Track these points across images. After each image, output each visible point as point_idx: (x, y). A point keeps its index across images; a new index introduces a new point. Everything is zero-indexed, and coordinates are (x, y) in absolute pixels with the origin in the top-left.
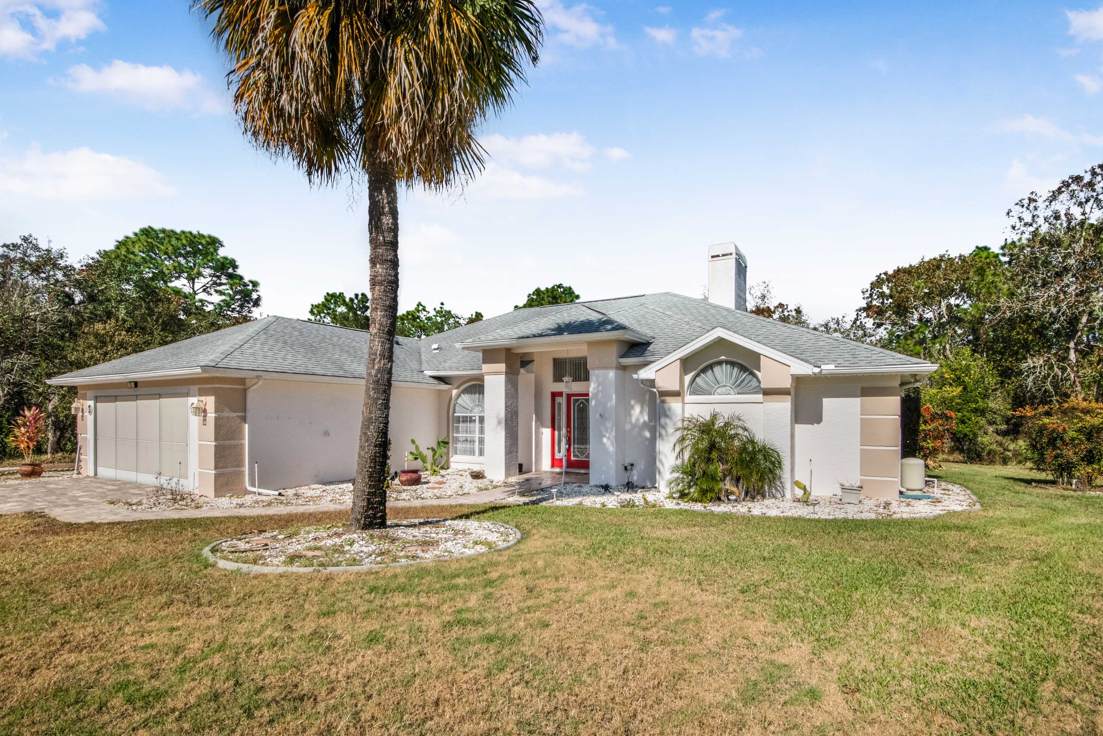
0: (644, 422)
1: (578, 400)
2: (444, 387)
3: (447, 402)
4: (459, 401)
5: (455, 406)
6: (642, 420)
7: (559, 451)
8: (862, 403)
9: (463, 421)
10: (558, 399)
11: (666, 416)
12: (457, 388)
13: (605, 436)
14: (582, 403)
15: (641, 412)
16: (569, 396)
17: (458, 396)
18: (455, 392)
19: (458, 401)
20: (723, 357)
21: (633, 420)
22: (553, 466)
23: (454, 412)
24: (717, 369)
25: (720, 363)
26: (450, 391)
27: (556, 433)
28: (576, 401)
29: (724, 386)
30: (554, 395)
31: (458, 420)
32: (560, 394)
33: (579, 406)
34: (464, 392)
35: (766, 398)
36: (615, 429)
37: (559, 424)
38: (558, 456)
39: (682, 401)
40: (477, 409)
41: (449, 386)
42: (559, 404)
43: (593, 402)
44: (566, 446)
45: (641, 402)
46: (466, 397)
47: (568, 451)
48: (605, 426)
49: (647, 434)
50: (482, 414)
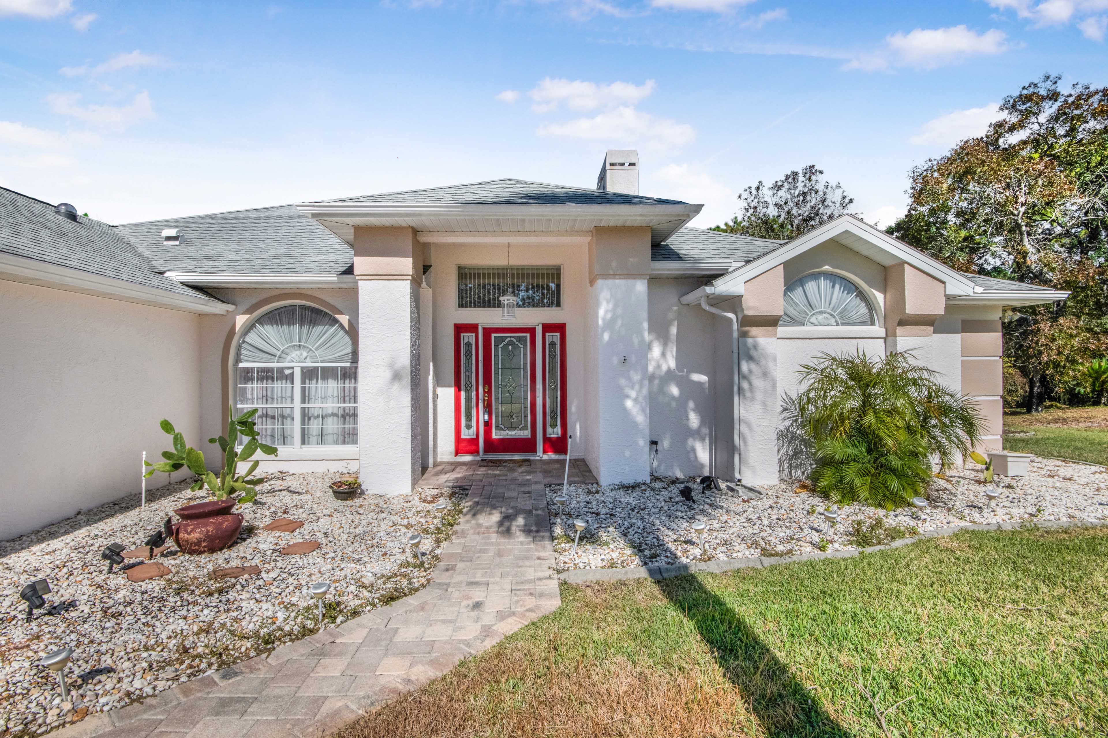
0: (669, 370)
1: (503, 339)
2: (217, 307)
3: (222, 339)
4: (252, 338)
5: (239, 348)
7: (469, 427)
8: (962, 341)
9: (260, 379)
10: (467, 337)
11: (750, 358)
12: (249, 311)
13: (628, 397)
14: (511, 343)
15: (663, 354)
16: (488, 332)
17: (249, 328)
18: (241, 320)
19: (247, 339)
20: (827, 268)
21: (651, 368)
22: (457, 453)
23: (238, 360)
24: (811, 287)
25: (814, 276)
26: (231, 316)
27: (463, 394)
28: (498, 340)
29: (821, 312)
30: (459, 329)
31: (247, 375)
32: (472, 328)
33: (505, 347)
34: (261, 320)
35: (899, 330)
36: (646, 382)
37: (468, 378)
38: (466, 434)
39: (775, 334)
40: (295, 354)
41: (231, 307)
42: (468, 344)
43: (606, 336)
44: (484, 417)
45: (664, 339)
46: (270, 331)
47: (488, 425)
48: (629, 378)
49: (675, 390)
50: (309, 364)
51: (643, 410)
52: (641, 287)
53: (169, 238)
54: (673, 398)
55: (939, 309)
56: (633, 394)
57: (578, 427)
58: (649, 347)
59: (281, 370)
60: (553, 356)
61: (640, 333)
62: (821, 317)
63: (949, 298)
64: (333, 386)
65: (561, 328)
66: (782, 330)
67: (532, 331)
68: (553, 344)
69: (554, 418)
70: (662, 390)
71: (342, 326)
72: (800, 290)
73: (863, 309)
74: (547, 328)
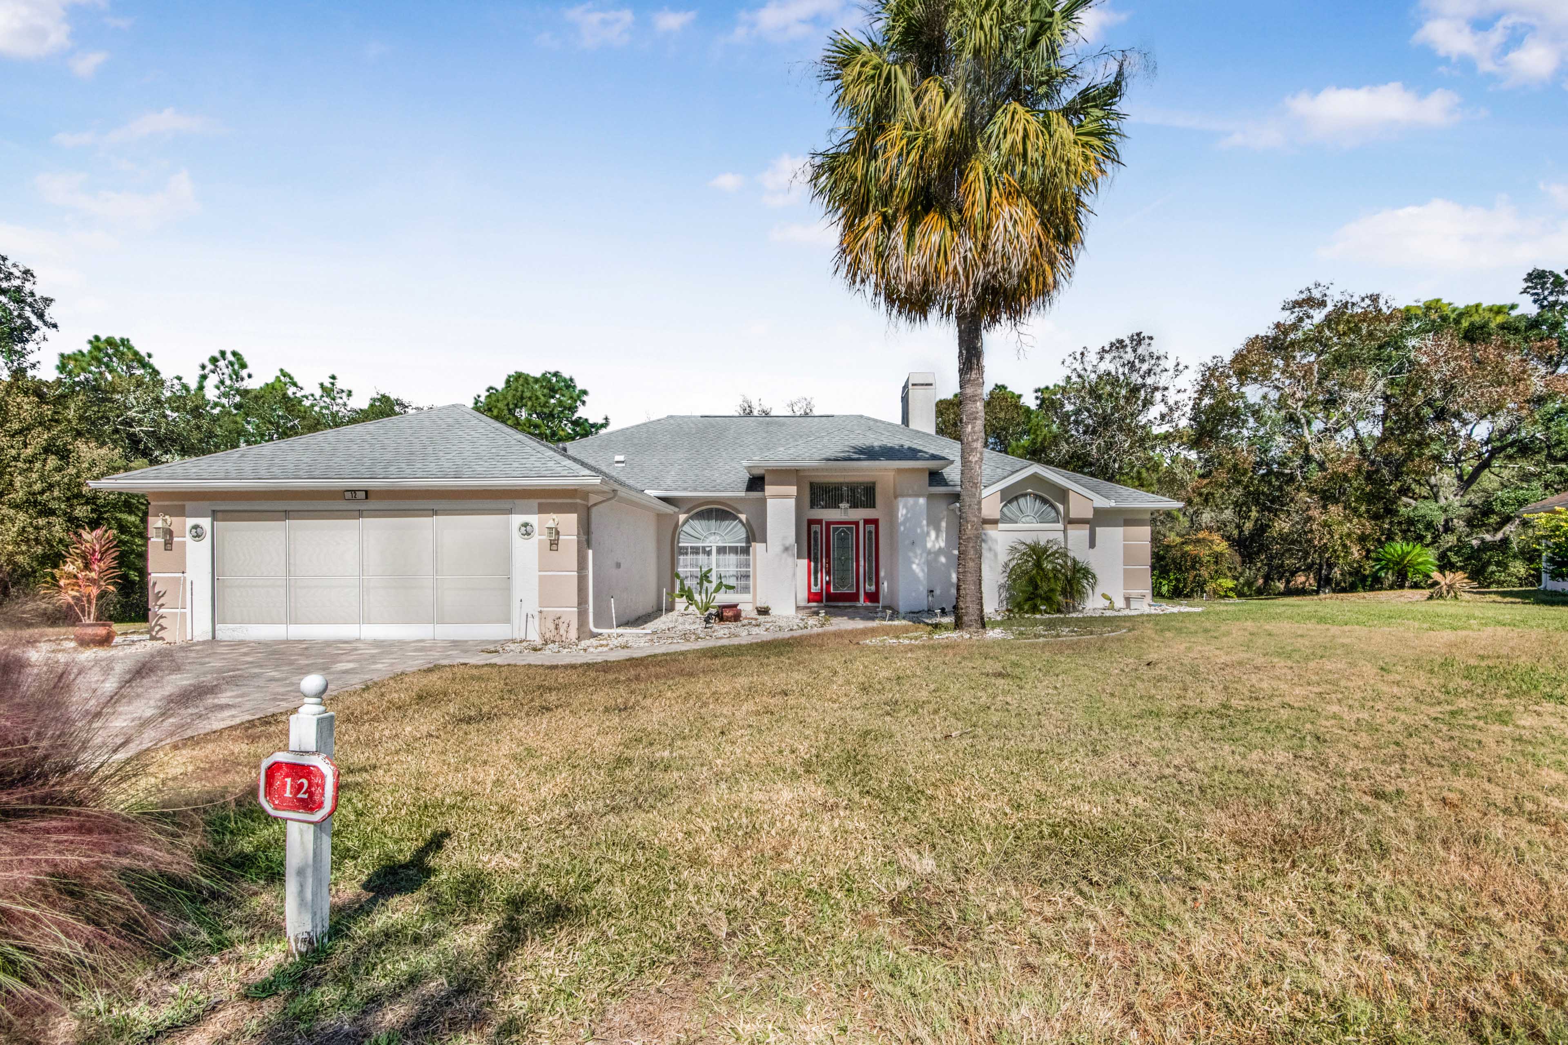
0: (940, 548)
1: (838, 529)
2: (669, 509)
3: (671, 529)
4: (686, 528)
5: (680, 534)
6: (937, 546)
7: (816, 585)
8: (1124, 532)
9: (692, 553)
10: (815, 528)
11: (984, 542)
12: (687, 512)
13: (914, 563)
14: (843, 531)
15: (937, 537)
16: (828, 524)
17: (686, 521)
18: (682, 517)
20: (1029, 490)
21: (929, 547)
22: (809, 601)
23: (679, 542)
24: (1022, 501)
25: (1025, 495)
26: (676, 515)
27: (812, 564)
28: (835, 529)
29: (1027, 516)
30: (812, 523)
31: (684, 551)
32: (819, 522)
33: (839, 534)
34: (692, 518)
35: (1069, 526)
36: (925, 555)
37: (816, 554)
38: (814, 589)
39: (996, 529)
40: (712, 538)
41: (676, 510)
42: (816, 532)
43: (902, 528)
44: (826, 578)
45: (938, 530)
46: (696, 523)
47: (828, 583)
48: (915, 553)
49: (943, 560)
50: (721, 544)
51: (923, 571)
52: (922, 501)
53: (617, 462)
54: (943, 564)
55: (1090, 515)
56: (917, 561)
57: (886, 584)
58: (928, 533)
59: (704, 548)
60: (870, 539)
61: (921, 527)
62: (1028, 519)
63: (1095, 509)
64: (732, 558)
65: (875, 522)
66: (1001, 526)
67: (857, 524)
68: (870, 532)
69: (870, 579)
70: (936, 559)
71: (741, 521)
72: (1015, 503)
73: (1053, 514)
74: (867, 522)
